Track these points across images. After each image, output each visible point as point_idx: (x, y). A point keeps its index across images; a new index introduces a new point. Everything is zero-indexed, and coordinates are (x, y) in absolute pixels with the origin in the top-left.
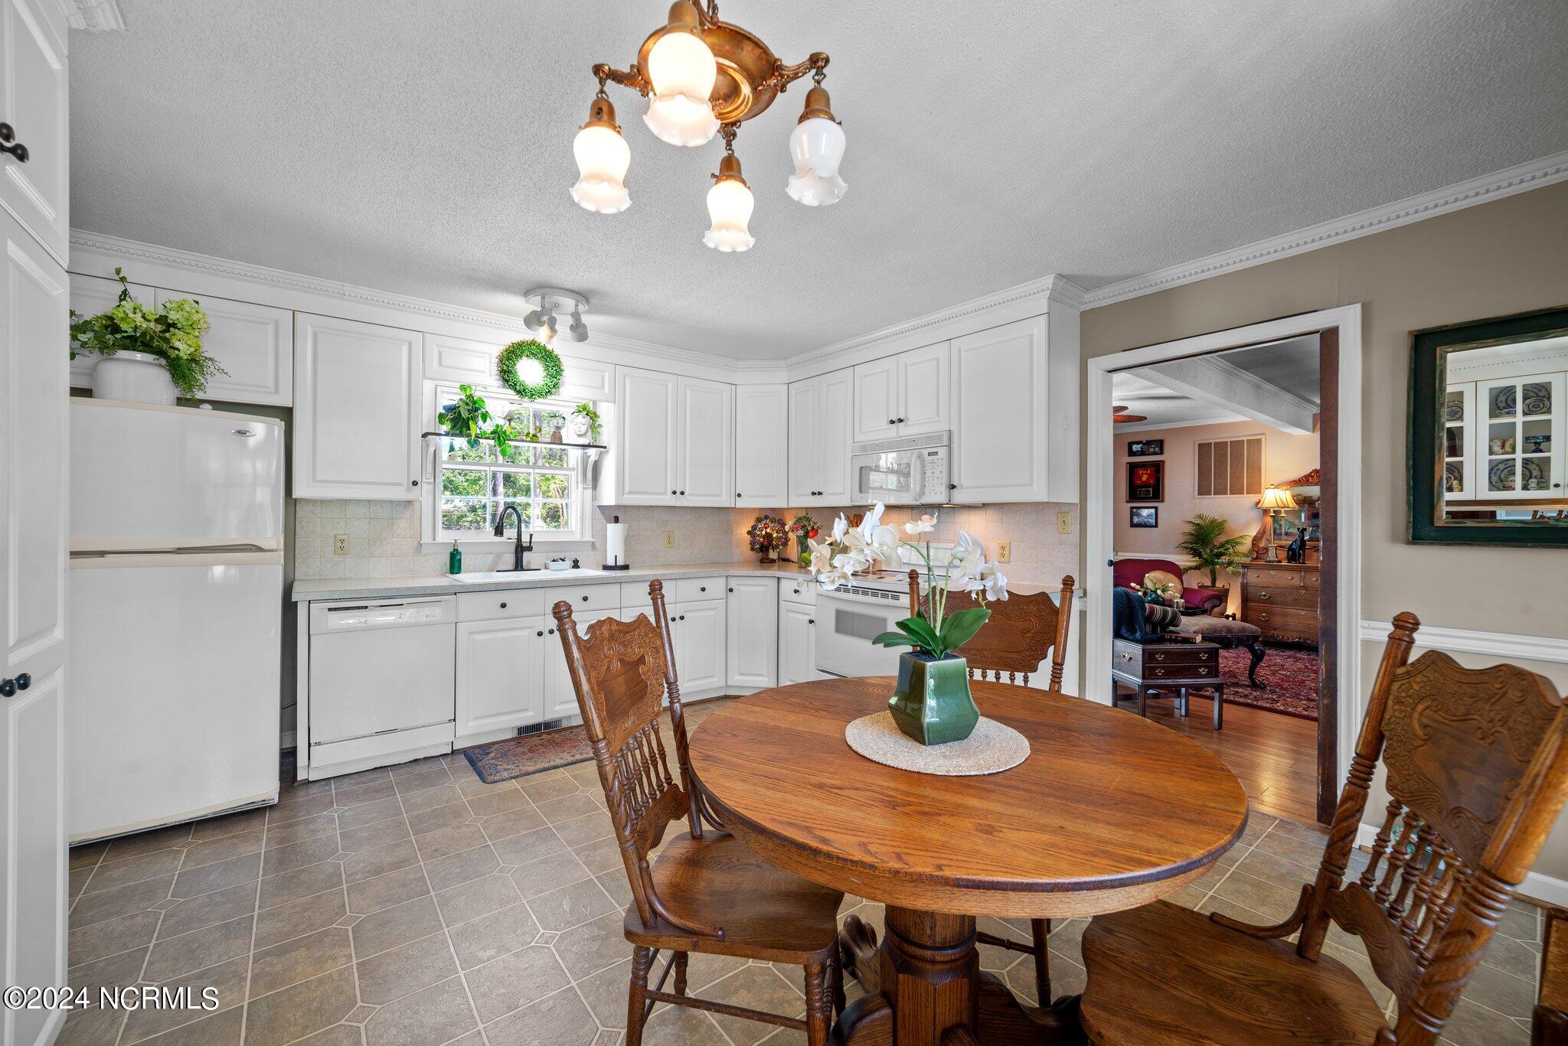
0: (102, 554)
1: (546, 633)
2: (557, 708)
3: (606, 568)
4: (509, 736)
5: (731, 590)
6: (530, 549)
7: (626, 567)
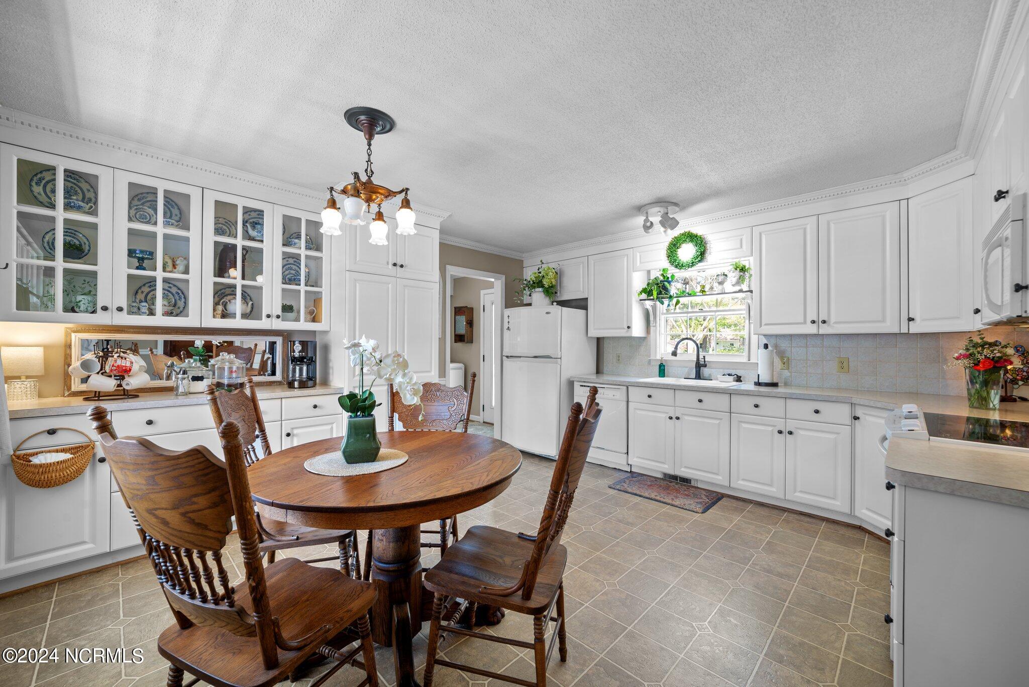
0: (520, 357)
1: (674, 418)
2: (683, 469)
3: (758, 384)
4: (660, 476)
5: (856, 418)
6: (705, 366)
7: (775, 385)
